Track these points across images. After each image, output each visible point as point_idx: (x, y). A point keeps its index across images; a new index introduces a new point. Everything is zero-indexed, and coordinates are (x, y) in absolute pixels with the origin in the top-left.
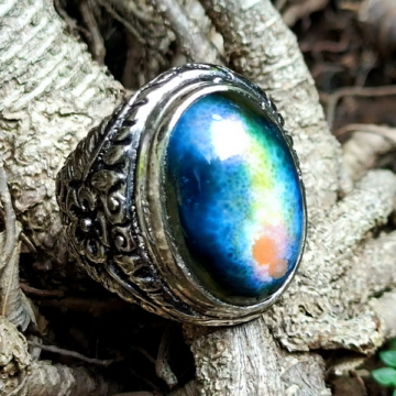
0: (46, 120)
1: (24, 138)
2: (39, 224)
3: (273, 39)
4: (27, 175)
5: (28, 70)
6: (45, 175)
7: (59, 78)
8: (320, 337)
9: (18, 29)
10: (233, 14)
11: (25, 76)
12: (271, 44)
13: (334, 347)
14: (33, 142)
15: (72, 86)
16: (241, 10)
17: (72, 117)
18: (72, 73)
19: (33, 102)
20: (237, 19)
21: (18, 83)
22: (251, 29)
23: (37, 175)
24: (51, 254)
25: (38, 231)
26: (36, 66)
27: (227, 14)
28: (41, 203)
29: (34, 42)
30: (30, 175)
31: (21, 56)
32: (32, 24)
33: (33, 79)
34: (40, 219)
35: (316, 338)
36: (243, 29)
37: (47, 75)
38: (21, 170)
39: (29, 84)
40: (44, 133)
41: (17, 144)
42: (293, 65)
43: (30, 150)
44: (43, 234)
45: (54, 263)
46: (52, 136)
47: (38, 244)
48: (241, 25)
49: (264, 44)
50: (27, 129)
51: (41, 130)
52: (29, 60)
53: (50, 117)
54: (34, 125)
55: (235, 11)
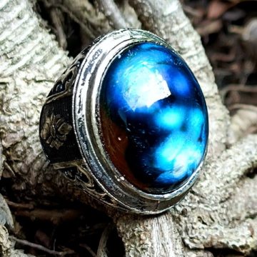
0: (26, 84)
1: (10, 96)
2: (18, 157)
3: (184, 36)
4: (11, 122)
5: (15, 49)
6: (23, 122)
7: (36, 56)
8: (212, 238)
9: (9, 20)
10: (157, 19)
11: (12, 53)
12: (183, 40)
13: (221, 247)
14: (16, 99)
15: (44, 61)
16: (163, 16)
17: (44, 83)
18: (45, 53)
19: (17, 71)
20: (160, 22)
21: (7, 58)
22: (169, 29)
23: (18, 122)
24: (26, 178)
25: (17, 162)
26: (20, 47)
27: (153, 18)
28: (20, 142)
29: (20, 30)
30: (13, 122)
31: (10, 39)
32: (19, 18)
33: (18, 55)
34: (19, 153)
35: (209, 239)
36: (164, 29)
37: (28, 53)
38: (7, 119)
39: (15, 59)
40: (24, 93)
41: (5, 100)
42: (198, 55)
43: (13, 105)
44: (20, 164)
45: (28, 184)
46: (29, 96)
47: (16, 171)
48: (163, 26)
49: (178, 39)
50: (13, 90)
51: (22, 91)
52: (15, 43)
53: (28, 82)
54: (17, 87)
55: (159, 16)
